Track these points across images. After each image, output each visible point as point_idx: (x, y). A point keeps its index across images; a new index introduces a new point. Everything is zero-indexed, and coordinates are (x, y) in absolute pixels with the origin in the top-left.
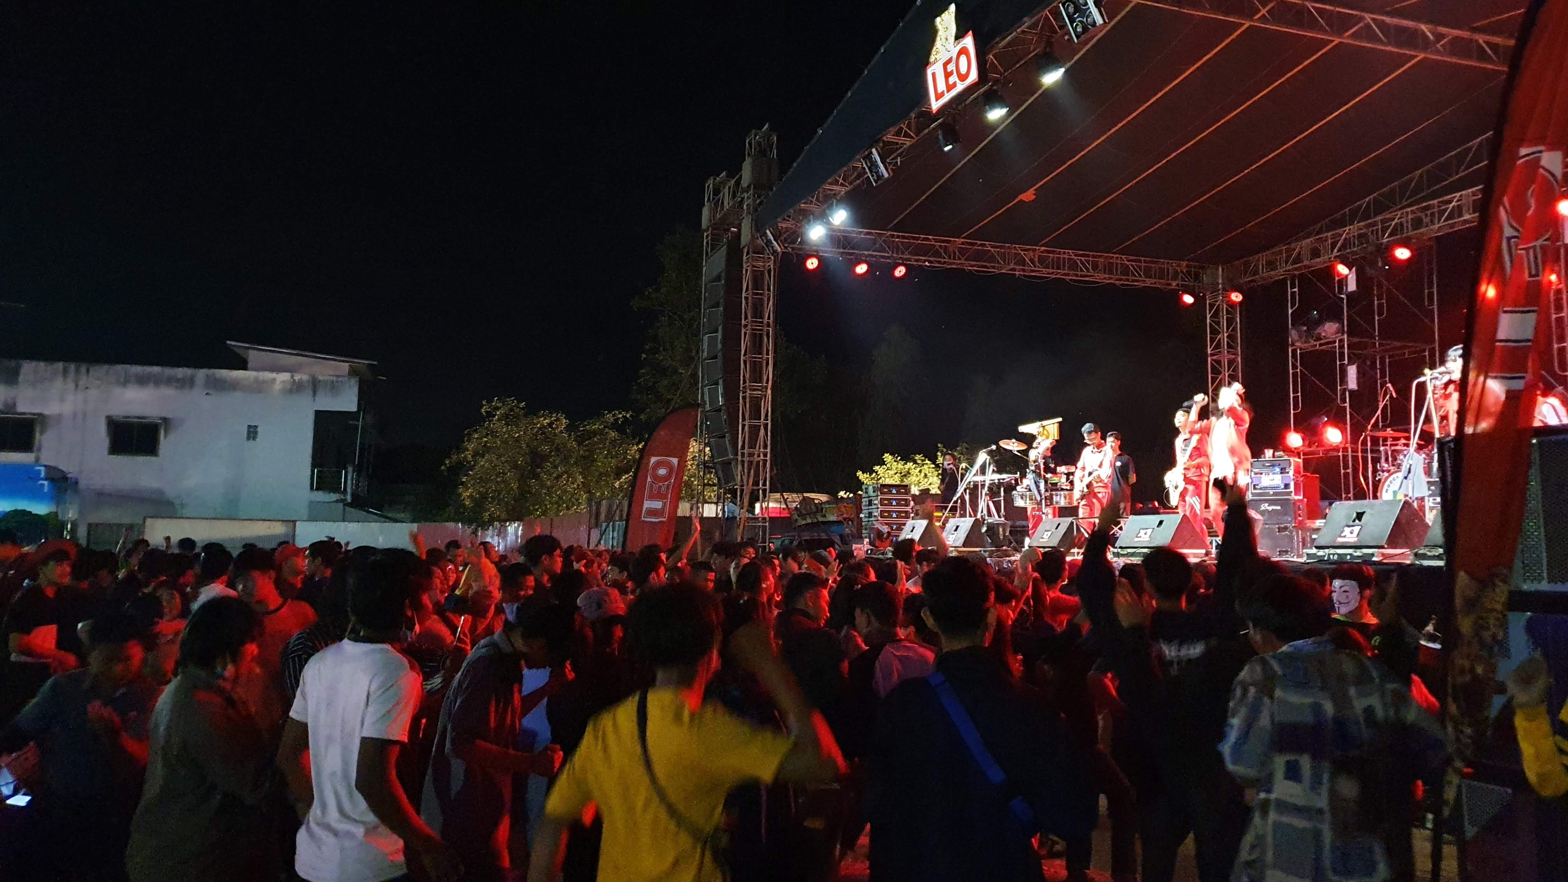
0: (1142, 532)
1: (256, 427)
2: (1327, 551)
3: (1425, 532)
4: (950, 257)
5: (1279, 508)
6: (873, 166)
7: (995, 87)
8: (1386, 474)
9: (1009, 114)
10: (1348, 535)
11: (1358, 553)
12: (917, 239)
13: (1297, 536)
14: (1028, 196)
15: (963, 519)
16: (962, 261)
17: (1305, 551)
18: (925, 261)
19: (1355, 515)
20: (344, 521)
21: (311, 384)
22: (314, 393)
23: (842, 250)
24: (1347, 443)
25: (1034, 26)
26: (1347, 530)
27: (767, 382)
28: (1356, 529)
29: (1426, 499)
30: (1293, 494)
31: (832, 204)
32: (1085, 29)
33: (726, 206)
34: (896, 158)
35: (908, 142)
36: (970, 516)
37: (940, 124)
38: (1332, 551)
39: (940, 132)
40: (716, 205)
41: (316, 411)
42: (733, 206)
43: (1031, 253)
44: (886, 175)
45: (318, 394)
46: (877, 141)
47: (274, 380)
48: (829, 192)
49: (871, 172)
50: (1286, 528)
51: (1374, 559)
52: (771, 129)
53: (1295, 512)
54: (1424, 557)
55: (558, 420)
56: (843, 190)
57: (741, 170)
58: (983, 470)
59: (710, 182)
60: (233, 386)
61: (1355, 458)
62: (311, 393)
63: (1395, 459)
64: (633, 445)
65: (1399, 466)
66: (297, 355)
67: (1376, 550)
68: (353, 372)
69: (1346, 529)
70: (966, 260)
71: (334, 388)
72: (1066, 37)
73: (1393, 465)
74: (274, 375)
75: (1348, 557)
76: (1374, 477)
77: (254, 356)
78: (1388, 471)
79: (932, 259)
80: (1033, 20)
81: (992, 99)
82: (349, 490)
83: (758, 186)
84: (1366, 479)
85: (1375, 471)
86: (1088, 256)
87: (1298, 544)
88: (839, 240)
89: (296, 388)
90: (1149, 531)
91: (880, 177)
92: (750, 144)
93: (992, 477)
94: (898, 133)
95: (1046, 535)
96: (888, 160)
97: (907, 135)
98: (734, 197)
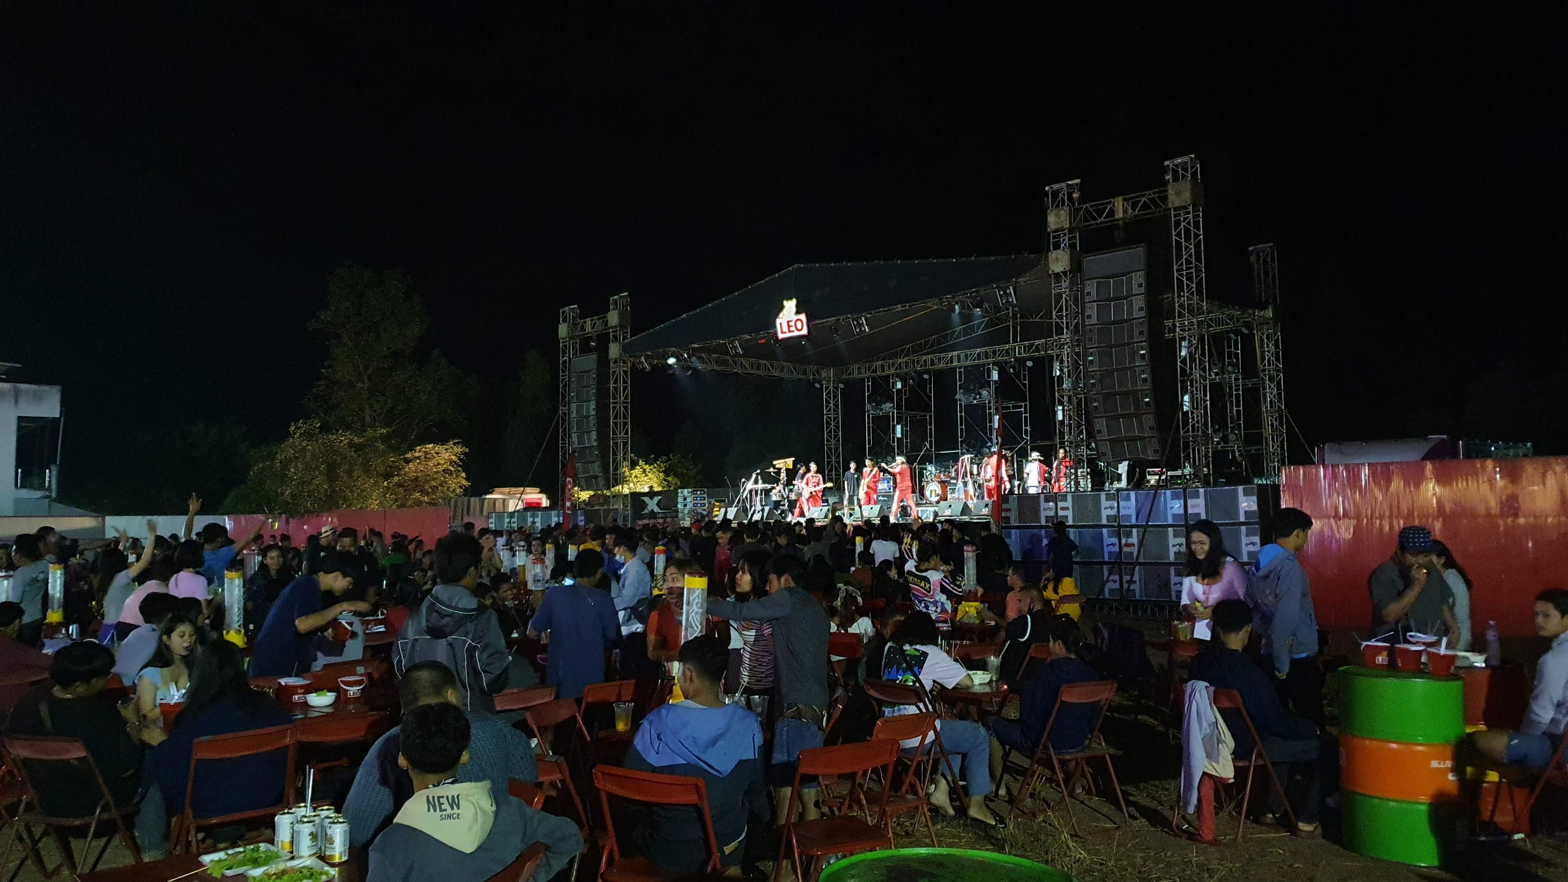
6: (734, 347)
21: (12, 393)
22: (16, 402)
32: (860, 331)
41: (18, 417)
45: (20, 402)
49: (732, 349)
58: (756, 482)
62: (13, 401)
71: (36, 396)
82: (53, 486)
93: (760, 486)
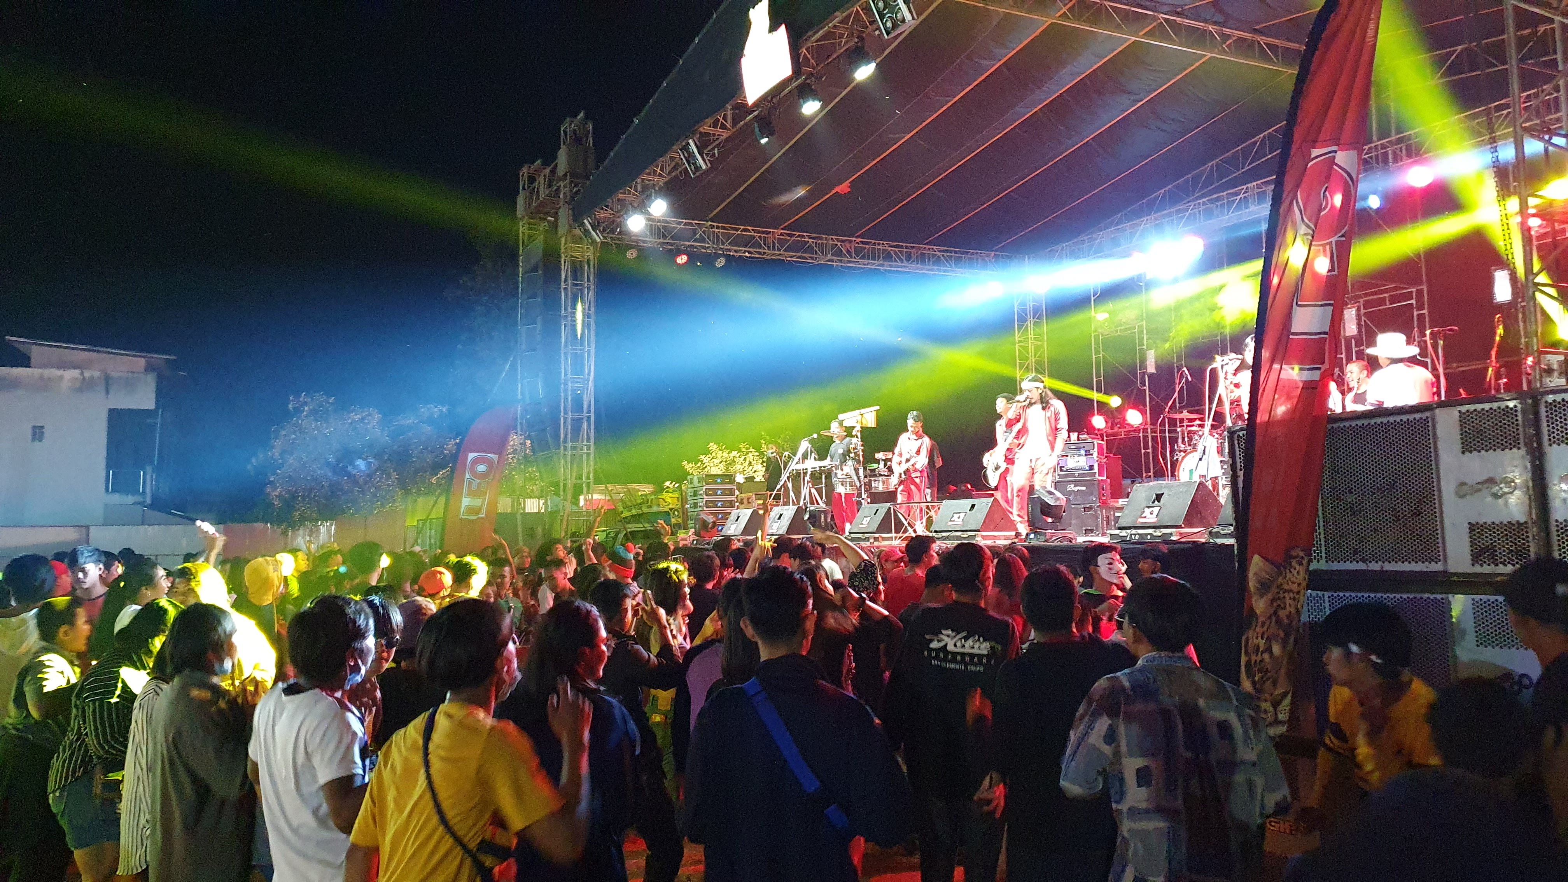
0: (956, 516)
1: (42, 427)
2: (1128, 531)
3: (1219, 512)
4: (769, 247)
5: (1084, 488)
6: (690, 157)
7: (808, 81)
8: (1183, 454)
9: (822, 108)
10: (1149, 515)
11: (1158, 533)
12: (737, 230)
13: (1102, 514)
14: (843, 188)
15: (786, 507)
16: (782, 252)
17: (1108, 532)
18: (745, 252)
19: (1154, 496)
20: (143, 524)
21: (103, 382)
22: (107, 392)
23: (662, 240)
24: (1146, 424)
25: (844, 21)
26: (1147, 511)
27: (589, 374)
28: (1156, 510)
29: (1220, 478)
30: (1097, 475)
31: (651, 195)
32: (895, 26)
33: (542, 195)
34: (713, 149)
35: (725, 135)
36: (794, 504)
37: (756, 117)
38: (1134, 531)
39: (756, 125)
40: (531, 193)
41: (110, 410)
42: (549, 195)
43: (848, 245)
44: (704, 167)
45: (112, 392)
46: (694, 133)
47: (61, 378)
48: (647, 182)
49: (689, 163)
50: (1090, 508)
51: (1173, 538)
52: (587, 117)
53: (1100, 493)
54: (1218, 535)
55: (370, 415)
56: (661, 183)
57: (555, 158)
58: (805, 458)
59: (525, 170)
60: (14, 384)
61: (1154, 439)
62: (103, 390)
63: (1191, 439)
64: (451, 438)
65: (1195, 449)
66: (89, 350)
67: (1174, 530)
68: (149, 368)
69: (1146, 509)
70: (785, 250)
71: (129, 384)
72: (877, 32)
73: (1189, 445)
74: (59, 372)
75: (1149, 537)
76: (1172, 456)
77: (38, 351)
78: (1185, 451)
79: (751, 250)
80: (844, 15)
81: (805, 92)
82: (148, 490)
83: (573, 174)
84: (1164, 459)
85: (1172, 451)
86: (902, 247)
87: (1103, 523)
88: (658, 229)
89: (85, 386)
90: (962, 515)
91: (698, 168)
92: (565, 132)
93: (813, 464)
94: (715, 125)
95: (866, 521)
96: (705, 151)
97: (723, 127)
98: (550, 186)
